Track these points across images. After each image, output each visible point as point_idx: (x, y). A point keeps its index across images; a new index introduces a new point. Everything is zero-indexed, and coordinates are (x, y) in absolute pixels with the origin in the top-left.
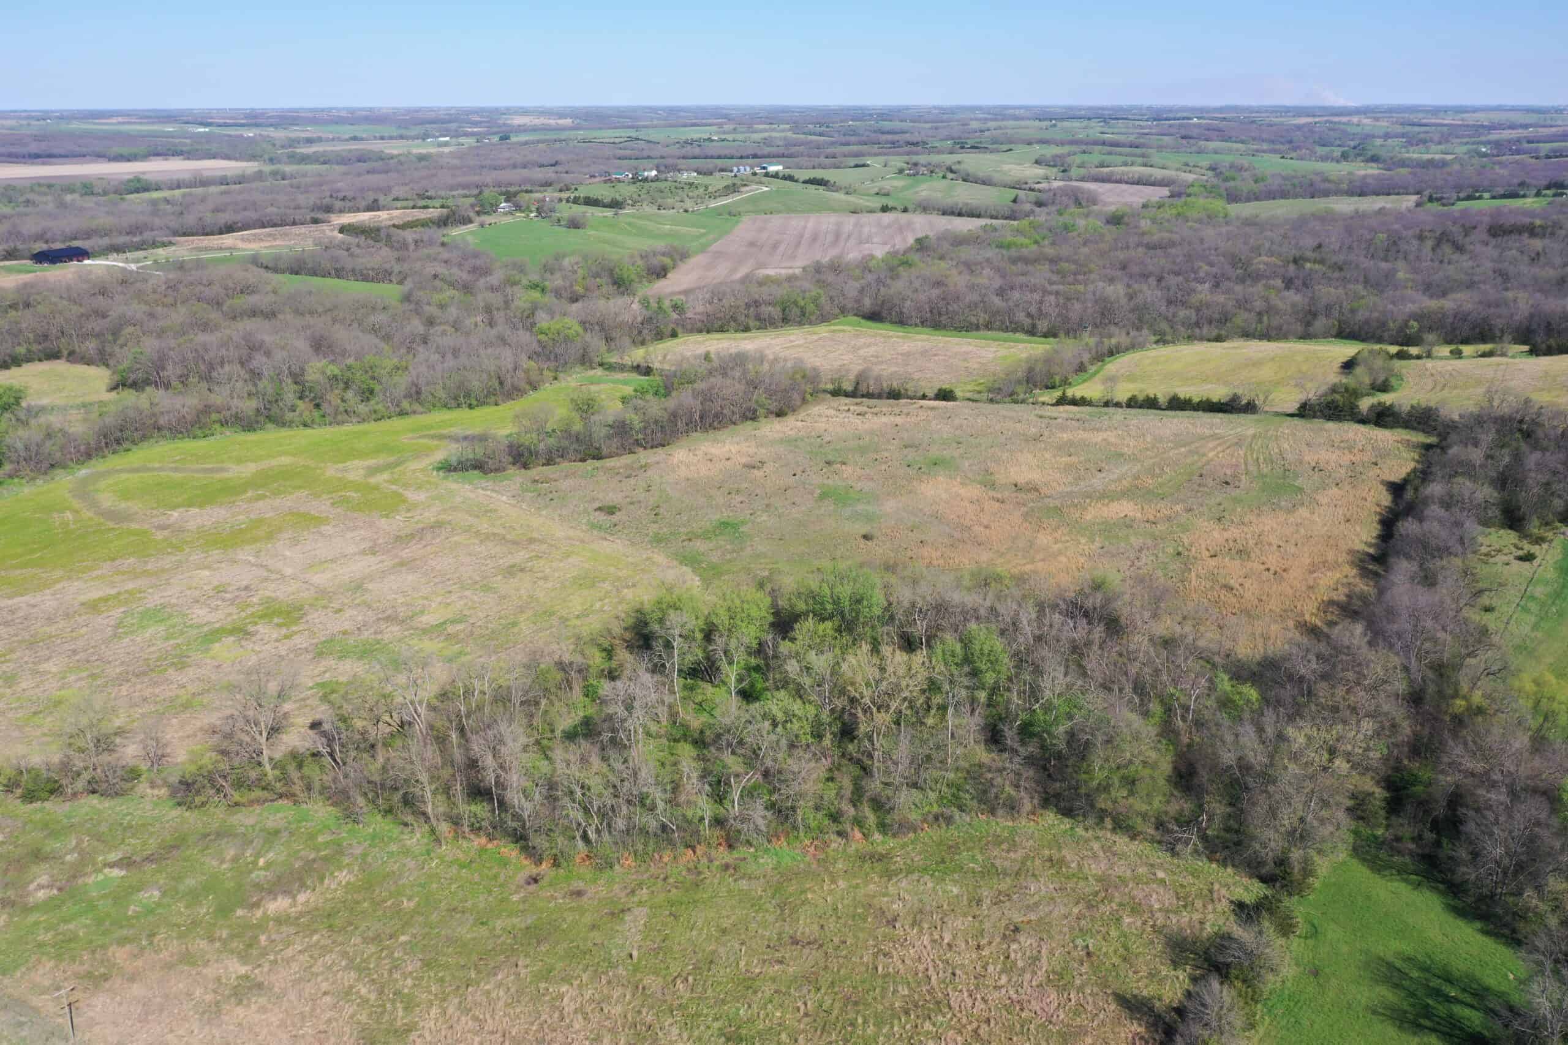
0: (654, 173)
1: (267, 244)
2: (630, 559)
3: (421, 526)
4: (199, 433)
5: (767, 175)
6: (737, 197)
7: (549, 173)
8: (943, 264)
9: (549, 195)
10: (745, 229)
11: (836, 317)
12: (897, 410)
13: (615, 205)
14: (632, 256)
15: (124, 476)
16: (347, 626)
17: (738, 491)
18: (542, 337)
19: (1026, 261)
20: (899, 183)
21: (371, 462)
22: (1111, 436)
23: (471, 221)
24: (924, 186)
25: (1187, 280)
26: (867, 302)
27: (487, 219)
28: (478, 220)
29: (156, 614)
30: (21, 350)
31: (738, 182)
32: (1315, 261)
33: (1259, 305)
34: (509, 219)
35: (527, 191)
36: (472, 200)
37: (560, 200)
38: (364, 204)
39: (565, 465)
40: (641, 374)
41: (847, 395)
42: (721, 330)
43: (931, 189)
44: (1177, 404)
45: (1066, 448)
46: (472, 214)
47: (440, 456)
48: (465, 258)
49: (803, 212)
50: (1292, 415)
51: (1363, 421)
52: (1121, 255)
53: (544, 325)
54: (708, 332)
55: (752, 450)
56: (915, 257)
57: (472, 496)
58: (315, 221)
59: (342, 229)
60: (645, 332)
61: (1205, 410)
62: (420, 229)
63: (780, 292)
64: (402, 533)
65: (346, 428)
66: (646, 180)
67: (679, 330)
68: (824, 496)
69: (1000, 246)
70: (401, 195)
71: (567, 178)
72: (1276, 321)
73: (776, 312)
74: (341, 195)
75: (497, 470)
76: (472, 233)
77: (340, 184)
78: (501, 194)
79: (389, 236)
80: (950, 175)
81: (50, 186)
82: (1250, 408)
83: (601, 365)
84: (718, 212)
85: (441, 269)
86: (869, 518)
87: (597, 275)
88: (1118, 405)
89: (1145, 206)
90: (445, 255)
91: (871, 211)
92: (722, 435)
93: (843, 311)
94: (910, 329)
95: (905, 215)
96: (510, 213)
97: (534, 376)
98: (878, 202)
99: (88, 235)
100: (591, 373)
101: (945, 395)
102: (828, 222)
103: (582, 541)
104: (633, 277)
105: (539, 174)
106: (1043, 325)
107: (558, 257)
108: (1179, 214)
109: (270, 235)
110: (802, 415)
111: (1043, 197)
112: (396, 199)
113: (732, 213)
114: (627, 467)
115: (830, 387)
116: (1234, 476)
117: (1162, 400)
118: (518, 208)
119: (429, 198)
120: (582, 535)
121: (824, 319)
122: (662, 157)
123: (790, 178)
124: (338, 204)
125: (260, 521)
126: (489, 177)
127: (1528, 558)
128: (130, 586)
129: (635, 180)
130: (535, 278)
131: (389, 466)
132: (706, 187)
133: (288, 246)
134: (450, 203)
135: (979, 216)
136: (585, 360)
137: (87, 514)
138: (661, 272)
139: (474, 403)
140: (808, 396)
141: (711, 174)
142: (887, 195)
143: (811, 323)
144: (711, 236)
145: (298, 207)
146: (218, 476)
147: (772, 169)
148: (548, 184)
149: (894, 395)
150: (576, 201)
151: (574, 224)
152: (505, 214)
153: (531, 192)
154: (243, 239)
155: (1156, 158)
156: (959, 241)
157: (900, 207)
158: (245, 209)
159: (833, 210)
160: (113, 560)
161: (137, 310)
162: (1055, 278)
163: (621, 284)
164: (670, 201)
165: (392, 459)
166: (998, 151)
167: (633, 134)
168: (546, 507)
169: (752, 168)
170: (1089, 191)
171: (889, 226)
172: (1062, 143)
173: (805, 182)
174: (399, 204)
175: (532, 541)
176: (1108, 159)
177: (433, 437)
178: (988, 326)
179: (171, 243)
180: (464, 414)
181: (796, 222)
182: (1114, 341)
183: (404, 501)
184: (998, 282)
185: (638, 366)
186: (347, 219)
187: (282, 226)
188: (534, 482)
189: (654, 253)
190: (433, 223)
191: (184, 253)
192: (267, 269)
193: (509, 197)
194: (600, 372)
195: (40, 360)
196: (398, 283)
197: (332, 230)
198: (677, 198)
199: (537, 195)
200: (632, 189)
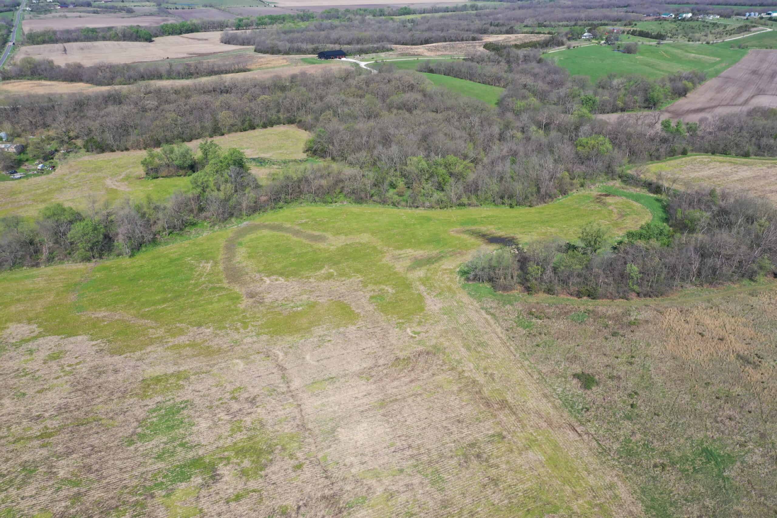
0: (690, 15)
1: (441, 53)
2: (591, 481)
3: (420, 348)
5: (771, 19)
6: (747, 35)
9: (617, 28)
10: (749, 60)
13: (660, 37)
14: (663, 80)
17: (728, 398)
18: (579, 148)
21: (419, 253)
27: (574, 43)
28: (567, 43)
29: (174, 416)
31: (748, 24)
34: (586, 44)
35: (604, 25)
36: (568, 29)
37: (623, 32)
39: (563, 298)
40: (650, 191)
42: (725, 152)
47: (469, 258)
48: (549, 73)
53: (584, 140)
54: (713, 153)
55: (749, 332)
57: (475, 317)
58: (474, 39)
59: (487, 46)
60: (661, 150)
62: (530, 49)
64: (402, 355)
65: (421, 212)
66: (683, 20)
67: (689, 149)
70: (529, 24)
71: (632, 16)
74: (496, 22)
75: (505, 288)
76: (561, 53)
78: (587, 26)
79: (509, 53)
83: (620, 177)
84: (731, 44)
85: (529, 81)
87: (634, 93)
90: (537, 70)
92: (717, 295)
96: (589, 40)
97: (566, 185)
100: (611, 183)
103: (550, 425)
104: (661, 95)
105: (615, 13)
107: (611, 77)
112: (526, 26)
113: (741, 46)
114: (616, 318)
118: (595, 37)
119: (545, 26)
120: (552, 411)
122: (697, 4)
129: (676, 20)
130: (590, 93)
131: (430, 260)
132: (725, 26)
133: (451, 56)
134: (555, 30)
136: (609, 171)
137: (220, 268)
138: (682, 93)
141: (730, 17)
146: (316, 246)
147: (775, 15)
148: (618, 20)
150: (634, 33)
151: (629, 50)
152: (586, 40)
153: (607, 25)
154: (429, 50)
160: (201, 326)
161: (339, 98)
164: (697, 35)
165: (435, 252)
168: (532, 354)
169: (760, 13)
174: (526, 30)
175: (504, 404)
177: (473, 233)
179: (391, 50)
180: (503, 212)
183: (422, 309)
185: (650, 184)
186: (492, 38)
187: (455, 41)
188: (531, 313)
189: (680, 78)
190: (539, 44)
191: (394, 57)
192: (431, 71)
193: (592, 29)
194: (618, 183)
195: (284, 124)
196: (504, 87)
197: (480, 46)
198: (703, 33)
199: (609, 28)
200: (673, 25)
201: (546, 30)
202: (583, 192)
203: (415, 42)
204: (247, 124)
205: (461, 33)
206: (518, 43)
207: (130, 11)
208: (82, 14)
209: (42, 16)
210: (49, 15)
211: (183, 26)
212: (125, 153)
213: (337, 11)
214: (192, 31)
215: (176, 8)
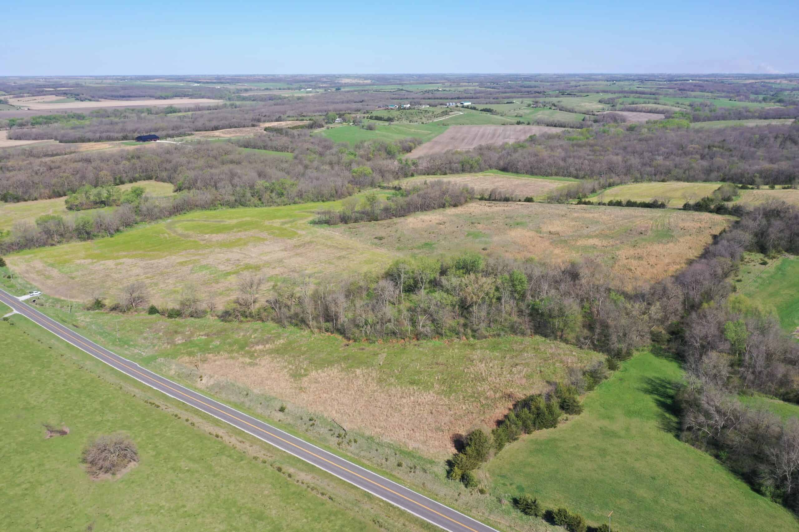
0: (409, 105)
1: (234, 135)
2: (387, 255)
3: (304, 242)
4: (212, 208)
5: (463, 107)
6: (447, 117)
7: (359, 105)
8: (539, 147)
9: (359, 115)
10: (450, 131)
11: (487, 169)
12: (506, 205)
13: (390, 120)
14: (395, 142)
15: (185, 223)
16: (277, 273)
17: (433, 233)
18: (354, 174)
19: (579, 146)
20: (528, 111)
21: (283, 220)
22: (596, 215)
23: (323, 127)
24: (541, 112)
25: (653, 155)
26: (502, 163)
27: (331, 126)
28: (326, 126)
29: (205, 267)
30: (137, 175)
31: (449, 110)
32: (719, 147)
33: (685, 166)
34: (340, 126)
35: (349, 113)
36: (323, 117)
37: (364, 117)
38: (274, 118)
39: (362, 223)
40: (396, 190)
41: (486, 200)
42: (434, 174)
43: (544, 114)
44: (630, 204)
45: (574, 219)
46: (323, 123)
47: (311, 219)
48: (320, 142)
49: (477, 124)
50: (680, 209)
51: (711, 212)
52: (624, 144)
53: (355, 169)
54: (428, 174)
55: (441, 218)
56: (527, 144)
57: (324, 233)
60: (399, 174)
61: (642, 207)
62: (300, 129)
63: (461, 158)
64: (297, 245)
65: (273, 208)
66: (405, 109)
67: (415, 174)
68: (469, 235)
69: (569, 139)
70: (291, 115)
71: (368, 108)
72: (692, 173)
73: (459, 166)
74: (264, 114)
75: (334, 224)
76: (324, 131)
77: (263, 110)
78: (337, 115)
79: (287, 132)
80: (553, 108)
81: (133, 110)
82: (662, 206)
83: (379, 186)
84: (438, 124)
85: (310, 146)
86: (486, 243)
87: (379, 150)
88: (604, 204)
89: (647, 122)
90: (312, 140)
91: (512, 124)
92: (429, 213)
93: (491, 167)
94: (520, 175)
95: (528, 126)
96: (341, 123)
97: (351, 191)
98: (515, 120)
99: (156, 130)
100: (375, 190)
101: (529, 200)
102: (490, 129)
103: (368, 249)
104: (396, 151)
105: (354, 106)
106: (581, 173)
107: (362, 142)
108: (664, 126)
109: (234, 131)
110: (465, 206)
111: (598, 118)
112: (289, 117)
113: (445, 124)
114: (388, 223)
115: (479, 197)
116: (646, 231)
117: (624, 202)
118: (345, 120)
119: (304, 116)
120: (368, 247)
121: (481, 170)
122: (413, 99)
123: (474, 109)
124: (263, 119)
125: (240, 239)
126: (331, 107)
127: (764, 263)
128: (194, 258)
129: (399, 109)
130: (352, 150)
131: (290, 222)
132: (433, 112)
133: (242, 136)
134: (313, 118)
135: (565, 127)
136: (372, 185)
137: (173, 235)
138: (409, 150)
139: (325, 199)
140: (468, 200)
141: (436, 106)
142: (521, 117)
143: (475, 172)
144: (433, 135)
145: (245, 119)
146: (222, 223)
147: (466, 104)
148: (358, 110)
149: (507, 200)
150: (371, 118)
151: (370, 128)
152: (339, 123)
153: (350, 113)
154: (223, 133)
155: (662, 99)
156: (550, 137)
157: (526, 122)
158: (222, 120)
159: (494, 123)
160: (186, 250)
161: (184, 160)
162: (590, 153)
163: (390, 154)
164: (415, 119)
166: (581, 96)
167: (401, 87)
168: (354, 237)
169: (456, 103)
170: (622, 116)
171: (520, 131)
172: (615, 93)
173: (481, 110)
174: (290, 119)
175: (348, 248)
176: (636, 100)
177: (308, 212)
178: (557, 174)
179: (192, 134)
180: (320, 204)
181: (475, 129)
182: (611, 180)
183: (297, 234)
184: (563, 154)
185: (396, 187)
186: (267, 125)
187: (239, 127)
188: (350, 228)
189: (406, 141)
190: (306, 127)
191: (198, 138)
193: (340, 116)
194: (379, 189)
195: (144, 180)
196: (291, 152)
197: (261, 130)
198: (419, 117)
199: (353, 115)
200: (398, 113)
201: (307, 118)
202: (360, 194)
203: (208, 129)
204: (118, 181)
205: (240, 122)
212: (35, 201)
213: (106, 111)
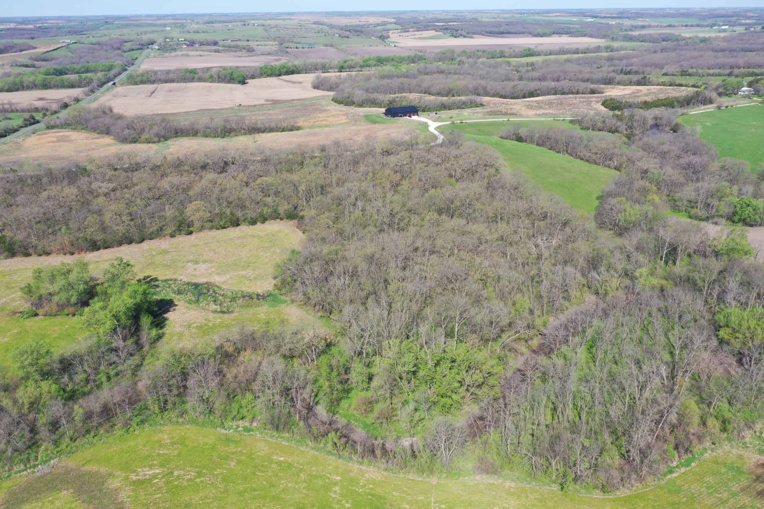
1: (542, 112)
23: (710, 102)
27: (726, 101)
28: (718, 101)
38: (638, 77)
46: (715, 95)
48: (685, 151)
58: (593, 92)
59: (607, 103)
85: (652, 164)
90: (667, 146)
96: (749, 97)
118: (757, 93)
133: (554, 116)
134: (702, 82)
152: (744, 97)
154: (529, 105)
179: (481, 105)
187: (568, 94)
190: (678, 102)
191: (479, 115)
192: (520, 139)
195: (281, 219)
197: (598, 102)
201: (691, 81)
202: (726, 450)
203: (515, 95)
204: (227, 218)
205: (576, 84)
206: (649, 99)
207: (250, 50)
208: (202, 53)
209: (166, 54)
210: (173, 54)
211: (284, 67)
212: (42, 258)
213: (453, 52)
214: (292, 73)
215: (297, 48)
